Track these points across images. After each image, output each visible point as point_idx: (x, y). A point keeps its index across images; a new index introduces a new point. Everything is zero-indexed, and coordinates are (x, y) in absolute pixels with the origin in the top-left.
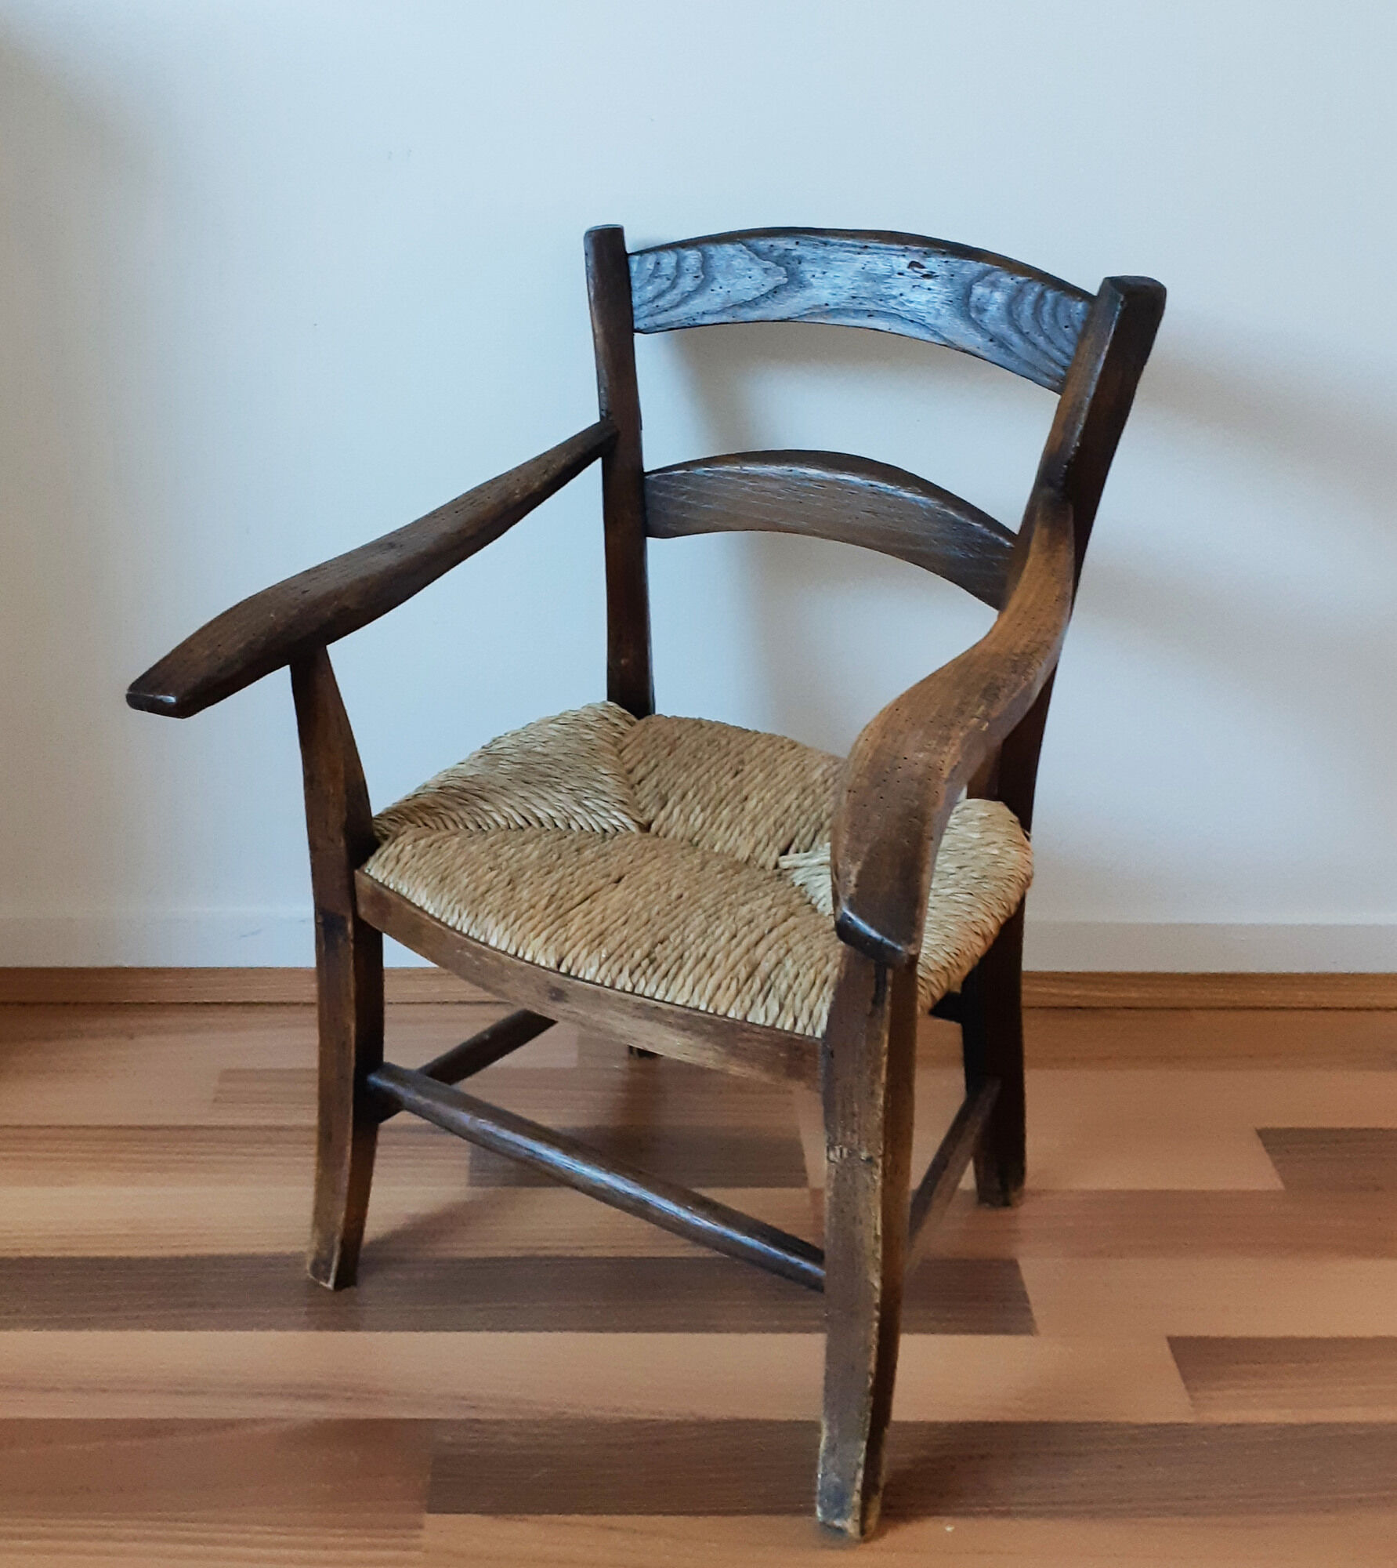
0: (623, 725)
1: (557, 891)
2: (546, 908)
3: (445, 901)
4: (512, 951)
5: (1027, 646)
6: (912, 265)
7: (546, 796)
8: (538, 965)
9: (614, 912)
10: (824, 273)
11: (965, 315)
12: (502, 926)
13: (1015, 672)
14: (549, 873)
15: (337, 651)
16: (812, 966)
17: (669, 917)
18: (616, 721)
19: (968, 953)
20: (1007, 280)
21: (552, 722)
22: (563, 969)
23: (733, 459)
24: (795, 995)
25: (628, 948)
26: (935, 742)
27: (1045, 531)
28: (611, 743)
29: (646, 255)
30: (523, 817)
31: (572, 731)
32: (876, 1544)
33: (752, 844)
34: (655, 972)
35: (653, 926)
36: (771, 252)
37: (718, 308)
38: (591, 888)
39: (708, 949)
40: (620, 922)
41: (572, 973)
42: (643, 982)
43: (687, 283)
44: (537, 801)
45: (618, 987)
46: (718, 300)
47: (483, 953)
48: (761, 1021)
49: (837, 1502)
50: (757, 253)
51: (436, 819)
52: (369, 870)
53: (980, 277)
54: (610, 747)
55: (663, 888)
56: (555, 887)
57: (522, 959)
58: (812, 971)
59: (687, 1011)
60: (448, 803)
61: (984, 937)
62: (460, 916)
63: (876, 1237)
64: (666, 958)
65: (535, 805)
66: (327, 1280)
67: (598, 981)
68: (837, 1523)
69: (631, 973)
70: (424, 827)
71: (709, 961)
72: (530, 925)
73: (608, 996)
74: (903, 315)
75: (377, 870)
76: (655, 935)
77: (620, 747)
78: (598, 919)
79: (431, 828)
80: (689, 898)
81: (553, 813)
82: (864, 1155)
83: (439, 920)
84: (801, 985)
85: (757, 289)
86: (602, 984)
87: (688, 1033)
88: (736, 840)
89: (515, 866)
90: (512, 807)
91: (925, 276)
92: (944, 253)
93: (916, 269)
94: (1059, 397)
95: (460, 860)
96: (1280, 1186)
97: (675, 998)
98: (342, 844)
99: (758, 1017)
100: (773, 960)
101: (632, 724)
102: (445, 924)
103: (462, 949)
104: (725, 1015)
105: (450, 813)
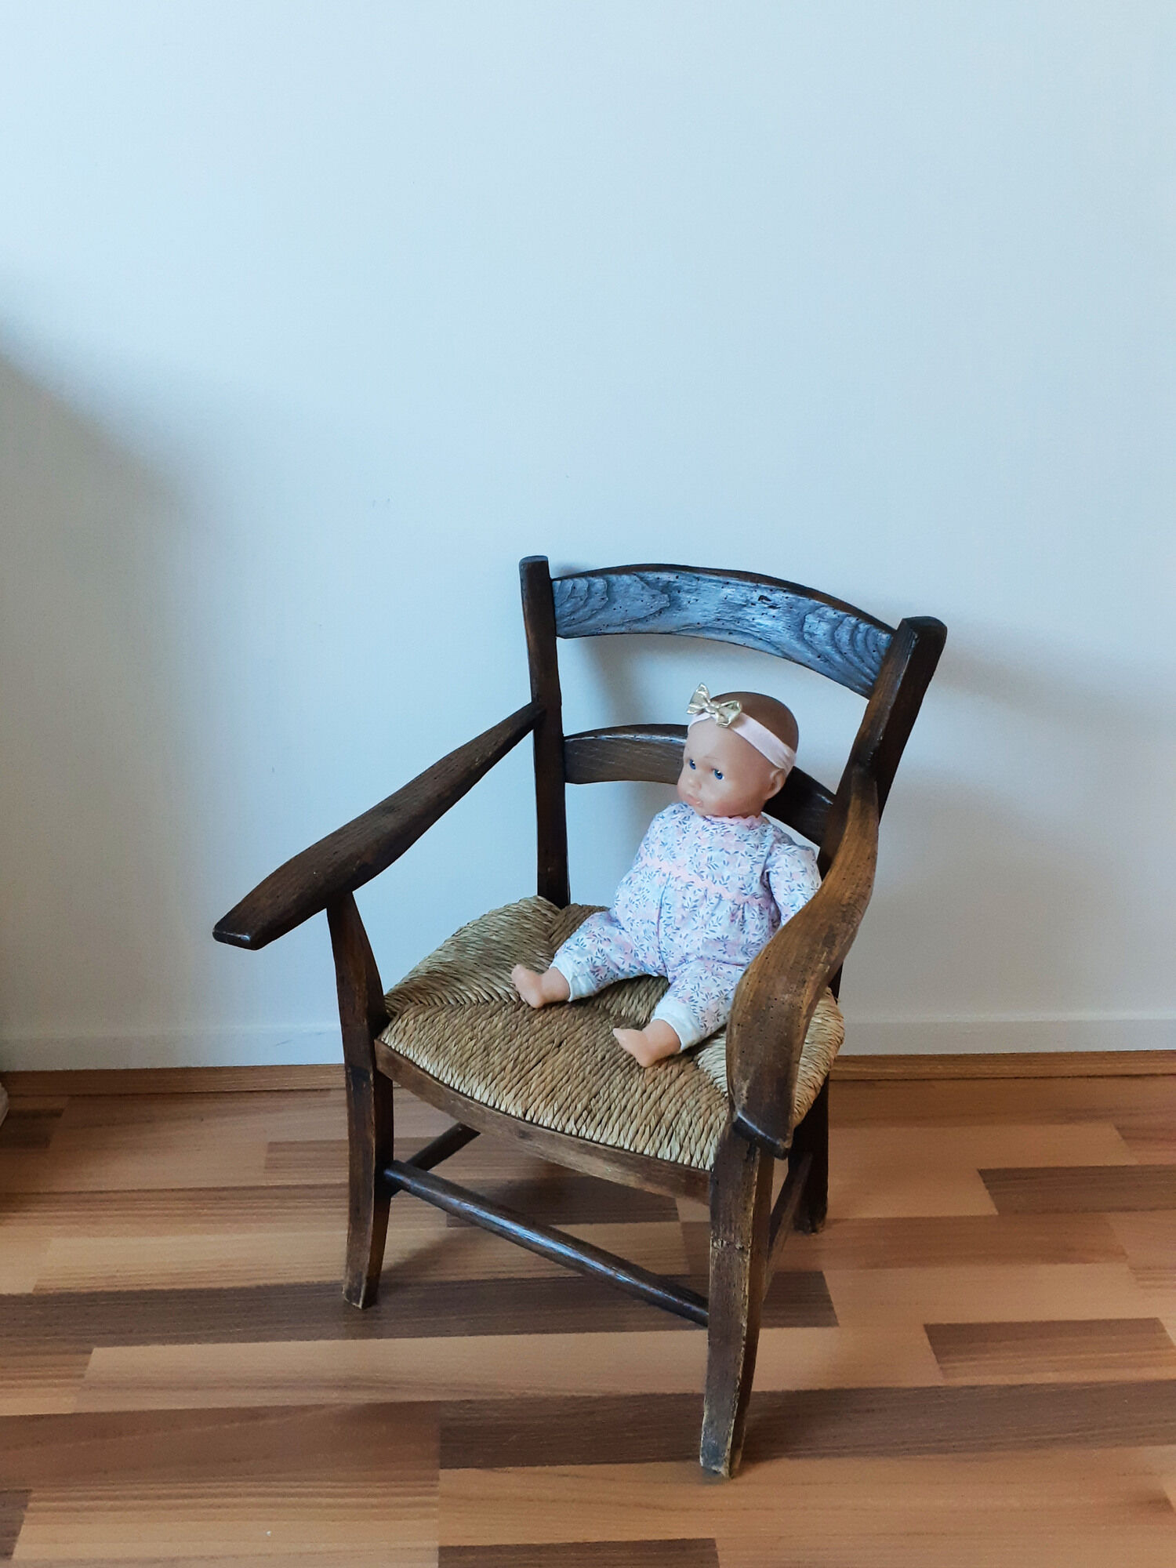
0: (549, 914)
1: (519, 1056)
2: (512, 1071)
3: (441, 1064)
4: (491, 1104)
5: (850, 898)
6: (761, 598)
7: (501, 975)
8: (510, 1115)
9: (560, 1072)
10: (697, 600)
11: (801, 639)
12: (483, 1085)
13: (844, 921)
14: (510, 1041)
15: (359, 894)
16: (700, 1117)
17: (598, 1076)
18: (544, 912)
19: (805, 1103)
20: (830, 613)
21: (500, 914)
22: (528, 1118)
23: (626, 730)
24: (690, 1139)
25: (573, 1101)
26: (795, 986)
27: (859, 802)
28: (543, 931)
29: (566, 581)
30: (487, 993)
31: (516, 921)
32: (739, 1480)
33: (648, 1008)
34: (592, 1120)
35: (588, 1083)
36: (658, 582)
37: (619, 621)
38: (542, 1052)
39: (628, 1102)
40: (564, 1080)
41: (534, 1121)
42: (584, 1127)
43: (595, 602)
44: (496, 981)
45: (567, 1131)
46: (619, 615)
47: (472, 1105)
48: (667, 1157)
49: (714, 1455)
50: (648, 583)
51: (428, 997)
52: (385, 1040)
53: (813, 610)
54: (542, 933)
55: (591, 1051)
56: (517, 1052)
57: (498, 1110)
58: (701, 1120)
59: (616, 1151)
60: (435, 985)
61: (815, 1088)
62: (452, 1077)
63: (745, 1296)
64: (599, 1110)
65: (495, 984)
66: (358, 1302)
67: (553, 1127)
68: (714, 1468)
69: (576, 1123)
70: (420, 1005)
71: (629, 1111)
72: (502, 1084)
73: (560, 1138)
74: (755, 634)
75: (389, 1038)
76: (590, 1091)
77: (550, 932)
78: (549, 1078)
79: (424, 1004)
80: (610, 1059)
81: (508, 990)
82: (738, 1246)
83: (437, 1079)
84: (694, 1131)
85: (647, 609)
86: (556, 1130)
87: (617, 1165)
88: (636, 1007)
89: (487, 1037)
90: (479, 986)
91: (771, 607)
92: (785, 591)
93: (764, 601)
94: (868, 701)
95: (448, 1033)
96: (994, 1211)
97: (607, 1140)
98: (366, 1023)
99: (665, 1154)
100: (673, 1112)
101: (556, 913)
102: (442, 1082)
103: (454, 1100)
104: (642, 1153)
105: (437, 993)
